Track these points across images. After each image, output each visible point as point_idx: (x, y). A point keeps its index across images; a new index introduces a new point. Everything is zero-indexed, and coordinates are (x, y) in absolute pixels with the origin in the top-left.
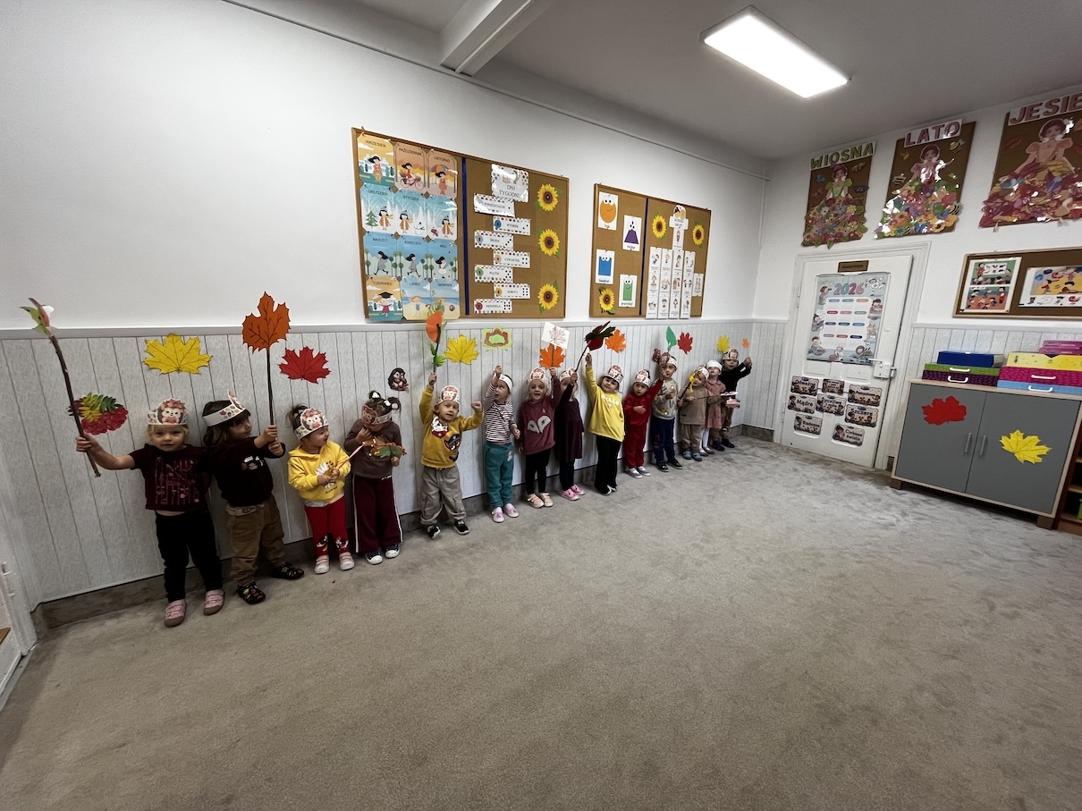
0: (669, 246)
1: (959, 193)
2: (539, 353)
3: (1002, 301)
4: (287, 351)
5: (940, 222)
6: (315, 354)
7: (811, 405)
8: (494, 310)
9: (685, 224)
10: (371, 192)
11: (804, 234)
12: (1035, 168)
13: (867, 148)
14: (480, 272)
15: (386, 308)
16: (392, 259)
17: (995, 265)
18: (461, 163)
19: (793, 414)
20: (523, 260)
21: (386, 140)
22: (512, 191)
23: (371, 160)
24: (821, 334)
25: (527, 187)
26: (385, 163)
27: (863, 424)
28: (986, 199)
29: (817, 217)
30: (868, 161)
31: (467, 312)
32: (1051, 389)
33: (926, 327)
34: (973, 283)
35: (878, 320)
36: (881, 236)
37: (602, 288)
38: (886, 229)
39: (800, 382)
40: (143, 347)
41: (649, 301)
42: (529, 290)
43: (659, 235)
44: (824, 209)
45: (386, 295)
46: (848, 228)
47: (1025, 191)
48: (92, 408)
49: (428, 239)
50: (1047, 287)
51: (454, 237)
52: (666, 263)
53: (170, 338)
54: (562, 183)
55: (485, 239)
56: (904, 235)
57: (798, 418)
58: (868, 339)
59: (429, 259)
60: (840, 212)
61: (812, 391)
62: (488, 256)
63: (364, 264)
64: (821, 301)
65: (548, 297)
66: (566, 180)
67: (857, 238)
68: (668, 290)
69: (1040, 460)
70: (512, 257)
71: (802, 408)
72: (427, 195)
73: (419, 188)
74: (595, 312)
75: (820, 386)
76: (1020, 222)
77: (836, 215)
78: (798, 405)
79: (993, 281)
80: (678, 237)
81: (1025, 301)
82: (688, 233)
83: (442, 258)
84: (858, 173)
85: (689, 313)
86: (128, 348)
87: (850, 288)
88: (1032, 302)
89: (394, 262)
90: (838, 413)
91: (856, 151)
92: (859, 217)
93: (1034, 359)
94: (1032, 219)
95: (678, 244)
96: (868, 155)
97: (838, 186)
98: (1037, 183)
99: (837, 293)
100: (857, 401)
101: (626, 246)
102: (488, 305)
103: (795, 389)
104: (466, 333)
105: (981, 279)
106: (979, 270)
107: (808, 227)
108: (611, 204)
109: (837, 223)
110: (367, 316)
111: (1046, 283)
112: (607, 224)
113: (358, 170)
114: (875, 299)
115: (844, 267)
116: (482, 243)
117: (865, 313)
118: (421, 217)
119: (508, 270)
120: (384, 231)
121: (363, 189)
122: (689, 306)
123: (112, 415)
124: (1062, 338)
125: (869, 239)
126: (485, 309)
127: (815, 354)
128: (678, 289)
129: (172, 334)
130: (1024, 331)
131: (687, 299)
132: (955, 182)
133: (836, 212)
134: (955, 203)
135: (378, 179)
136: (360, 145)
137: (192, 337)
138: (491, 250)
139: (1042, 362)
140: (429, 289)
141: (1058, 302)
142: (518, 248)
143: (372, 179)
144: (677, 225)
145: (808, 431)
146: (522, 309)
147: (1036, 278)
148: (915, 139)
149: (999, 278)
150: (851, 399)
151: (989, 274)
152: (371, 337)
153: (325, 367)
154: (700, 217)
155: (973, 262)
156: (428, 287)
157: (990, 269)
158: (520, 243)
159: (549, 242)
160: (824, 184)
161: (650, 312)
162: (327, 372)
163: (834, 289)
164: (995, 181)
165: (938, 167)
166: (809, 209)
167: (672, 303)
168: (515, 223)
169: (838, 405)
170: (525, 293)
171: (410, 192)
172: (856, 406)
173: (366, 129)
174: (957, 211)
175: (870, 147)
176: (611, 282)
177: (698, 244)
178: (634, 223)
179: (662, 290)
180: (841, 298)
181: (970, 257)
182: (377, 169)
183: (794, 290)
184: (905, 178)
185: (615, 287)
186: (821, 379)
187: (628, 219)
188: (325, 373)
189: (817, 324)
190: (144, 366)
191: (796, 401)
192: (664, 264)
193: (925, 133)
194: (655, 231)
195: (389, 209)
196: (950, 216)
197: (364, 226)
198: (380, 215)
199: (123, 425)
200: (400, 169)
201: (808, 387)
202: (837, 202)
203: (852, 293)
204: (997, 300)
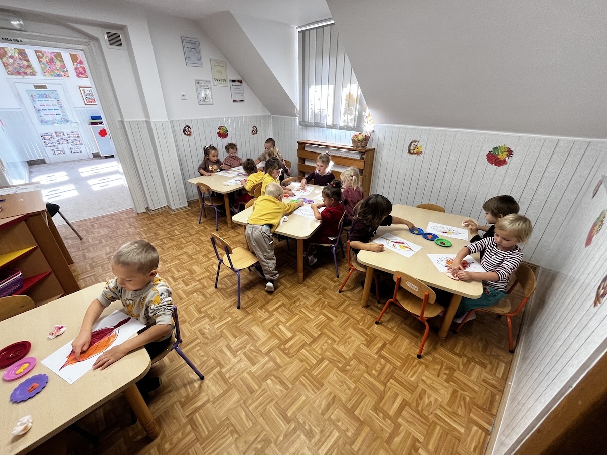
3: (94, 101)
5: (64, 74)
7: (55, 143)
11: (6, 70)
19: (49, 149)
24: (42, 114)
27: (79, 145)
28: (74, 69)
29: (9, 63)
34: (84, 95)
35: (63, 108)
39: (44, 135)
46: (30, 70)
57: (52, 150)
58: (63, 114)
60: (19, 63)
61: (52, 138)
64: (33, 101)
67: (34, 75)
71: (52, 145)
75: (54, 135)
78: (49, 145)
79: (89, 95)
87: (45, 96)
90: (68, 143)
92: (30, 67)
97: (11, 50)
99: (39, 97)
103: (44, 139)
106: (84, 91)
107: (6, 66)
109: (21, 67)
114: (57, 100)
115: (37, 87)
117: (56, 105)
125: (40, 76)
133: (17, 62)
134: (65, 68)
145: (60, 154)
150: (69, 137)
157: (87, 91)
163: (37, 96)
164: (73, 63)
169: (65, 141)
172: (72, 139)
174: (67, 71)
180: (43, 100)
181: (80, 87)
184: (42, 55)
186: (53, 132)
189: (37, 110)
191: (47, 144)
196: (66, 73)
201: (49, 137)
202: (15, 58)
203: (46, 97)
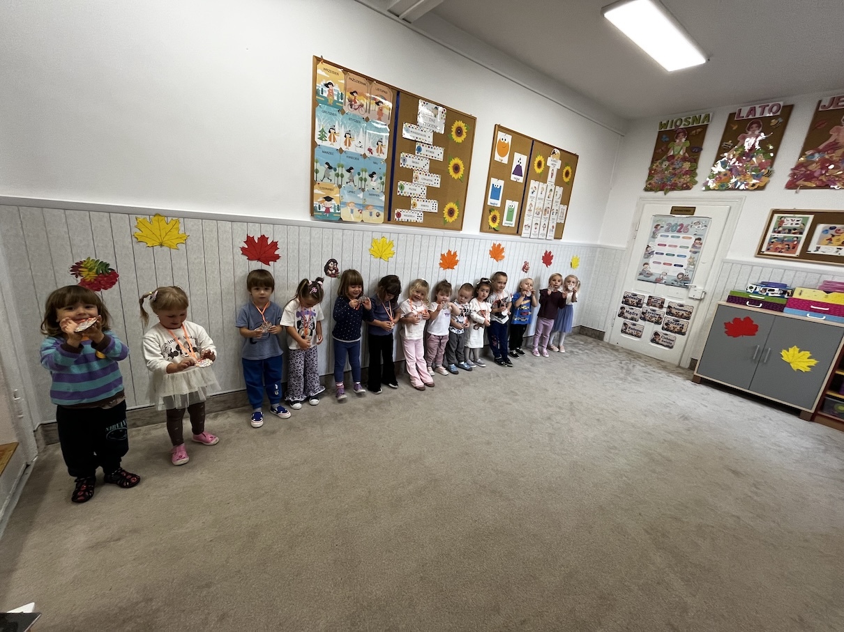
0: (545, 182)
1: (773, 159)
2: (440, 257)
3: (794, 247)
4: (248, 237)
5: (754, 181)
6: (269, 242)
7: (637, 315)
8: (410, 219)
9: (558, 164)
10: (324, 112)
11: (647, 181)
12: (834, 146)
13: (705, 117)
14: (402, 188)
15: (328, 210)
16: (335, 170)
17: (793, 219)
18: (396, 95)
19: (622, 320)
20: (435, 181)
21: (340, 70)
22: (432, 123)
23: (327, 85)
24: (651, 261)
25: (444, 121)
26: (337, 89)
27: (676, 333)
28: (793, 167)
29: (659, 169)
30: (705, 128)
31: (389, 219)
32: (824, 317)
33: (733, 263)
34: (774, 232)
35: (697, 254)
36: (708, 189)
37: (491, 209)
38: (712, 184)
39: (630, 297)
40: (134, 223)
41: (525, 224)
42: (437, 206)
43: (539, 171)
44: (664, 163)
45: (328, 199)
46: (682, 180)
47: (824, 164)
48: (90, 270)
49: (365, 156)
50: (830, 240)
51: (384, 157)
52: (541, 194)
53: (156, 218)
54: (471, 121)
55: (408, 161)
56: (726, 190)
57: (625, 324)
58: (688, 267)
59: (364, 173)
60: (677, 167)
61: (639, 304)
62: (409, 175)
63: (314, 171)
64: (654, 236)
65: (451, 212)
66: (474, 119)
67: (688, 188)
68: (540, 215)
69: (808, 369)
70: (427, 177)
71: (629, 316)
72: (367, 120)
73: (361, 113)
74: (484, 227)
75: (646, 301)
76: (818, 187)
77: (674, 169)
78: (626, 314)
79: (790, 231)
80: (552, 174)
81: (812, 249)
82: (560, 172)
83: (374, 173)
84: (696, 137)
85: (553, 235)
86: (121, 222)
87: (679, 228)
88: (817, 250)
89: (337, 172)
90: (658, 323)
91: (696, 119)
92: (692, 172)
93: (814, 293)
94: (827, 186)
95: (551, 180)
96: (705, 123)
97: (679, 145)
98: (834, 159)
99: (667, 230)
100: (673, 315)
101: (513, 177)
102: (405, 215)
103: (626, 302)
104: (387, 236)
105: (780, 229)
106: (780, 222)
107: (651, 176)
108: (506, 142)
109: (675, 175)
110: (312, 215)
111: (830, 236)
112: (501, 158)
113: (316, 92)
114: (697, 237)
115: (676, 210)
116: (406, 164)
117: (688, 247)
118: (361, 138)
119: (423, 188)
120: (332, 146)
121: (317, 108)
122: (554, 230)
123: (106, 276)
124: (836, 280)
125: (697, 190)
126: (403, 218)
127: (645, 276)
128: (547, 216)
129: (158, 214)
130: (807, 271)
131: (553, 224)
132: (771, 151)
133: (674, 166)
134: (769, 168)
135: (331, 102)
136: (319, 71)
137: (174, 219)
138: (412, 171)
139: (820, 296)
140: (362, 197)
141: (837, 252)
142: (432, 171)
143: (326, 102)
144: (553, 164)
145: (632, 334)
146: (431, 220)
147: (823, 232)
148: (744, 114)
149: (795, 229)
150: (669, 313)
151: (788, 225)
152: (314, 231)
153: (276, 253)
154: (570, 159)
155: (776, 216)
156: (361, 195)
157: (789, 222)
158: (435, 167)
159: (456, 168)
160: (668, 143)
161: (525, 232)
162: (278, 257)
163: (666, 227)
164: (802, 154)
165: (760, 138)
166: (653, 162)
167: (542, 226)
168: (432, 150)
169: (658, 316)
170: (434, 208)
171: (354, 115)
172: (671, 318)
173: (324, 58)
174: (769, 174)
175: (707, 117)
176: (499, 205)
177: (566, 182)
178: (521, 159)
179: (535, 215)
180: (670, 234)
181: (775, 212)
182: (331, 93)
183: (633, 224)
184: (732, 144)
185: (502, 209)
186: (647, 296)
187: (517, 156)
188: (276, 258)
189: (649, 253)
190: (134, 239)
191: (625, 311)
192: (539, 195)
193: (753, 110)
194: (536, 167)
195: (337, 128)
196: (763, 178)
197: (316, 140)
198: (330, 132)
199: (114, 286)
200: (348, 95)
201: (636, 301)
202: (676, 158)
203: (679, 231)
204: (791, 247)
